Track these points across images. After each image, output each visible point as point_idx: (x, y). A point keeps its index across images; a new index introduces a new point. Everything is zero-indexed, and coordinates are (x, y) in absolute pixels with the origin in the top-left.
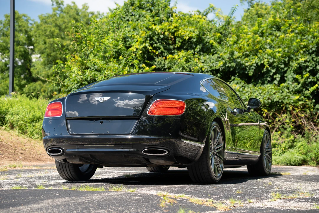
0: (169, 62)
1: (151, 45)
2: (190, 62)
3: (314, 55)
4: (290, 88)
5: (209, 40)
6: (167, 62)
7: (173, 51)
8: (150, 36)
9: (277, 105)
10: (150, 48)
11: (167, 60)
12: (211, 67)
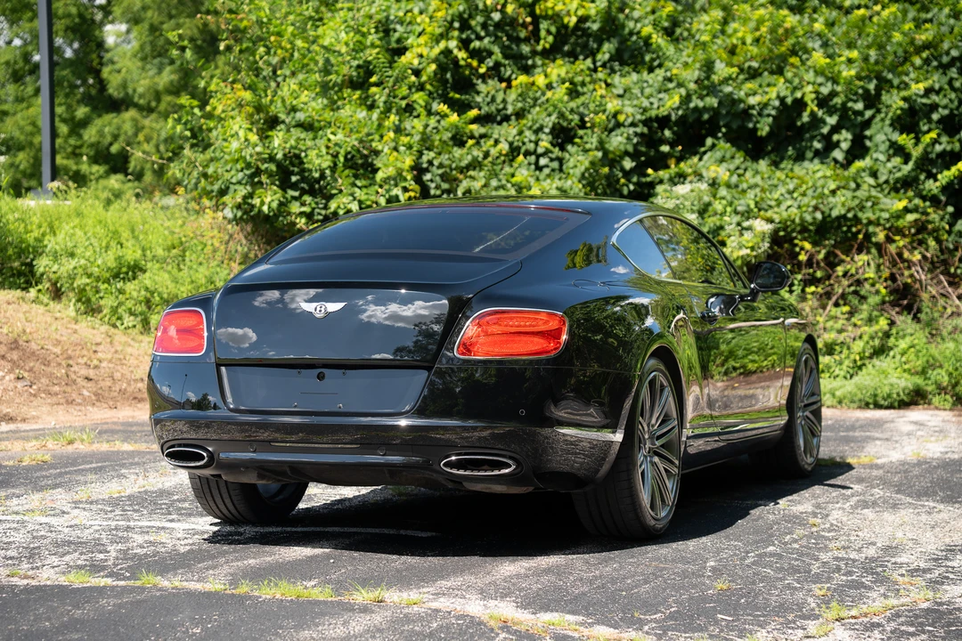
0: (520, 95)
1: (465, 44)
2: (584, 94)
3: (953, 72)
4: (879, 174)
5: (639, 25)
6: (512, 96)
7: (530, 62)
8: (460, 15)
9: (840, 226)
10: (461, 55)
11: (513, 89)
12: (645, 110)
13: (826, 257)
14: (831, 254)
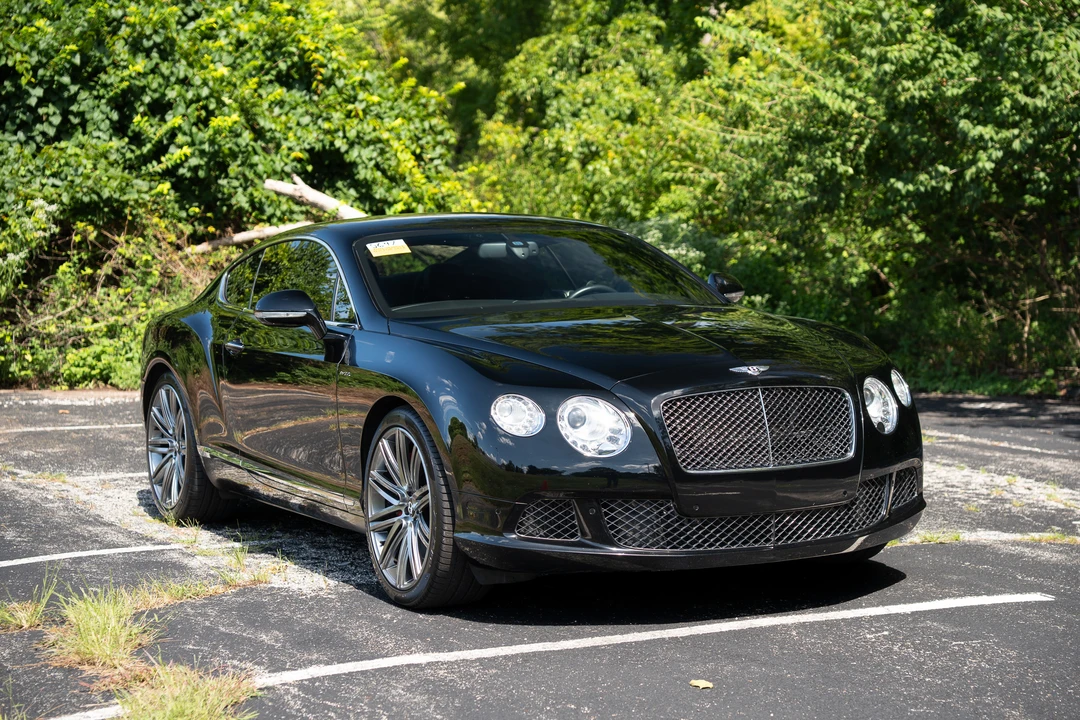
13: (96, 238)
14: (100, 235)
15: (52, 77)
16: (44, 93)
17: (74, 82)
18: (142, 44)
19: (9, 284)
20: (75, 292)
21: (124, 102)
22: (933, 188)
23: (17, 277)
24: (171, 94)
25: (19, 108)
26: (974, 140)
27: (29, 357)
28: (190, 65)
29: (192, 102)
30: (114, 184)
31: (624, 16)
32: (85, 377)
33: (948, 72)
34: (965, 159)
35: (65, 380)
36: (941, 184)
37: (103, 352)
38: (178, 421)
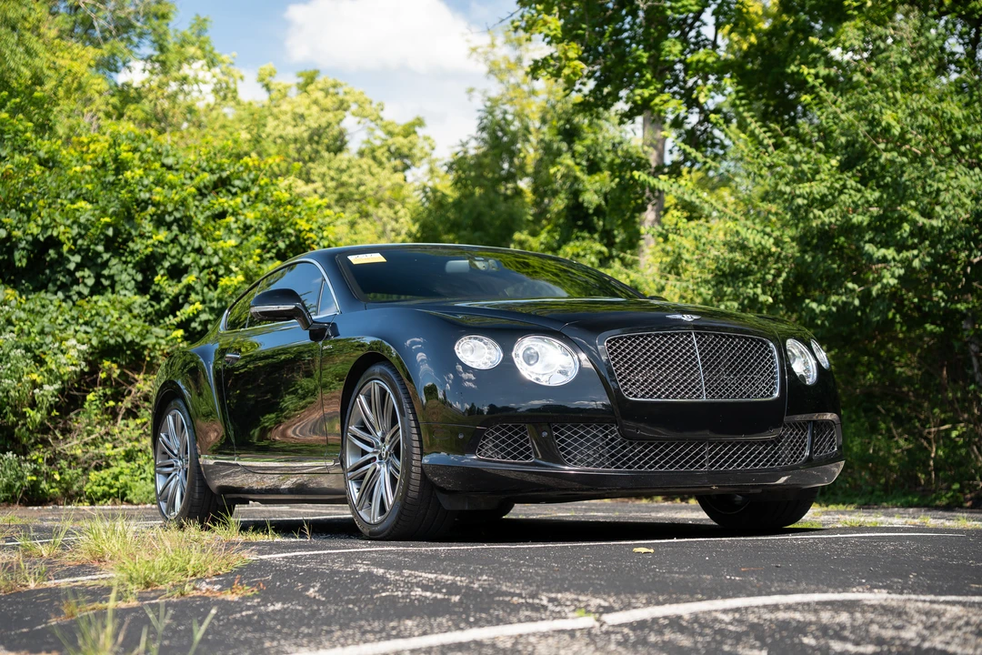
13: (119, 376)
14: (122, 375)
15: (89, 246)
16: (83, 258)
17: (107, 250)
18: (164, 220)
19: (44, 412)
20: (99, 423)
21: (148, 266)
22: (843, 302)
23: (51, 405)
24: (187, 261)
25: (60, 272)
26: (879, 261)
27: (57, 477)
28: (204, 238)
29: (204, 268)
30: (136, 330)
31: (572, 244)
32: (105, 496)
33: (853, 202)
34: (871, 277)
35: (87, 498)
36: (850, 300)
37: (121, 473)
38: (182, 440)
